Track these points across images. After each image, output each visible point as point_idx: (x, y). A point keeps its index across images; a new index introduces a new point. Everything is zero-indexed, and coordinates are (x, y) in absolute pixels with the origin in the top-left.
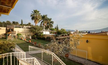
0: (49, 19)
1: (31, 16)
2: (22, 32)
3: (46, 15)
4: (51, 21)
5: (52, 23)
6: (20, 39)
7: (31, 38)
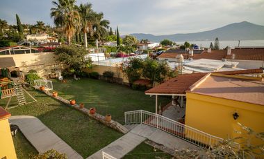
0: (96, 16)
1: (53, 14)
2: (34, 62)
3: (89, 6)
4: (102, 20)
5: (105, 26)
6: (37, 90)
7: (60, 77)
